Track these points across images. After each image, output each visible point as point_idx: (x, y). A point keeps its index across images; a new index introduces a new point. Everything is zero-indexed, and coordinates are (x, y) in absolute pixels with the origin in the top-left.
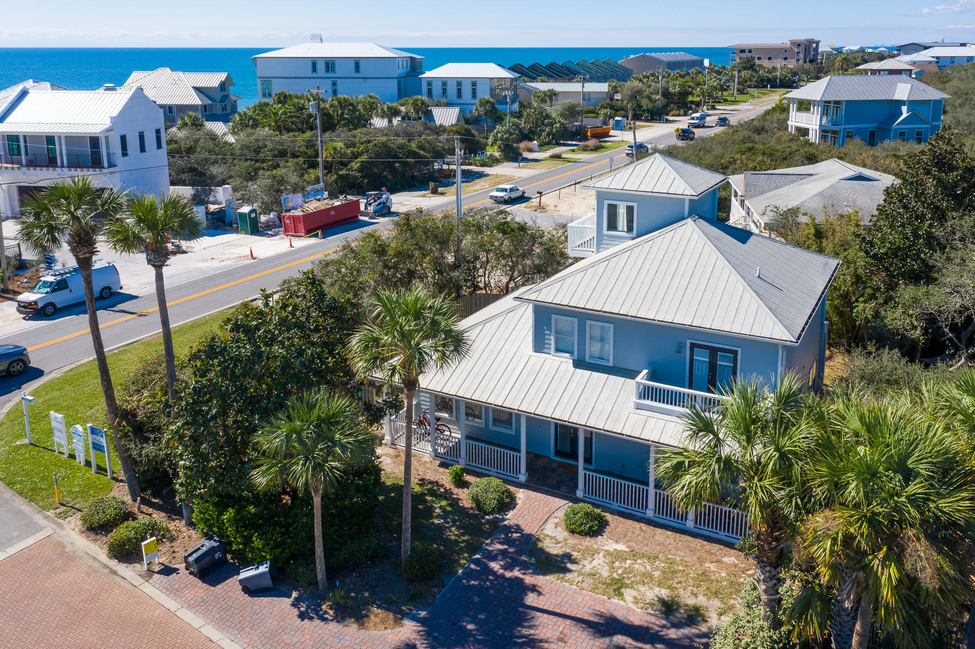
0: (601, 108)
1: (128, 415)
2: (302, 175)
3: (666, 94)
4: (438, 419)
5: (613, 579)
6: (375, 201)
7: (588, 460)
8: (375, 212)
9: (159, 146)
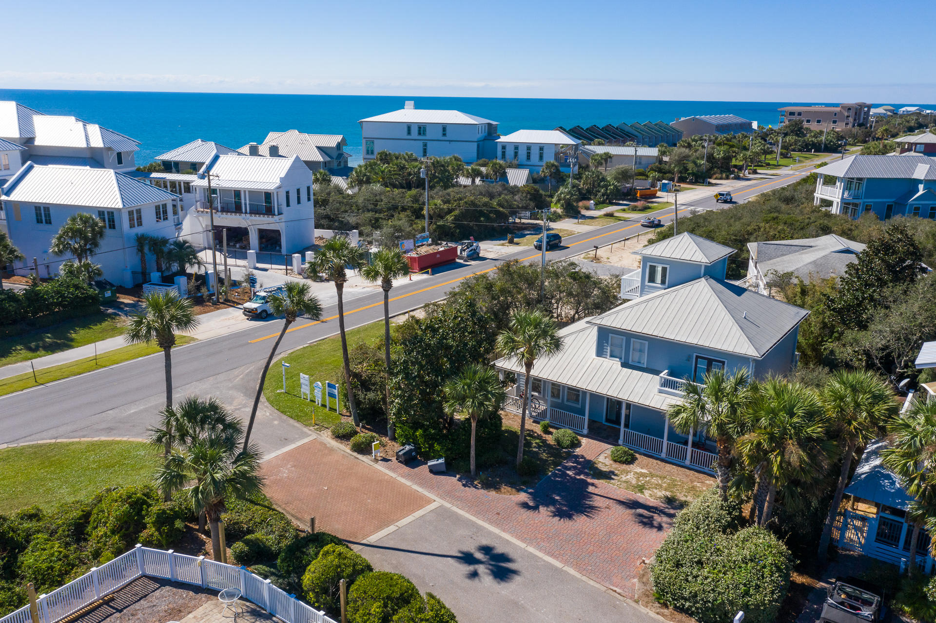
0: (651, 170)
1: (357, 376)
2: (411, 225)
3: (710, 158)
4: (532, 396)
5: (638, 485)
6: (468, 248)
7: (626, 426)
8: (468, 256)
9: (309, 199)
